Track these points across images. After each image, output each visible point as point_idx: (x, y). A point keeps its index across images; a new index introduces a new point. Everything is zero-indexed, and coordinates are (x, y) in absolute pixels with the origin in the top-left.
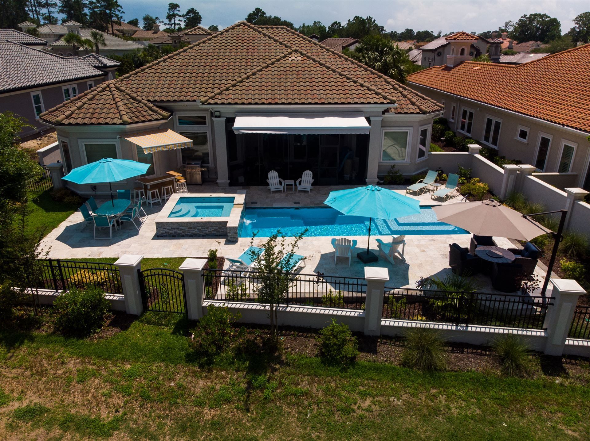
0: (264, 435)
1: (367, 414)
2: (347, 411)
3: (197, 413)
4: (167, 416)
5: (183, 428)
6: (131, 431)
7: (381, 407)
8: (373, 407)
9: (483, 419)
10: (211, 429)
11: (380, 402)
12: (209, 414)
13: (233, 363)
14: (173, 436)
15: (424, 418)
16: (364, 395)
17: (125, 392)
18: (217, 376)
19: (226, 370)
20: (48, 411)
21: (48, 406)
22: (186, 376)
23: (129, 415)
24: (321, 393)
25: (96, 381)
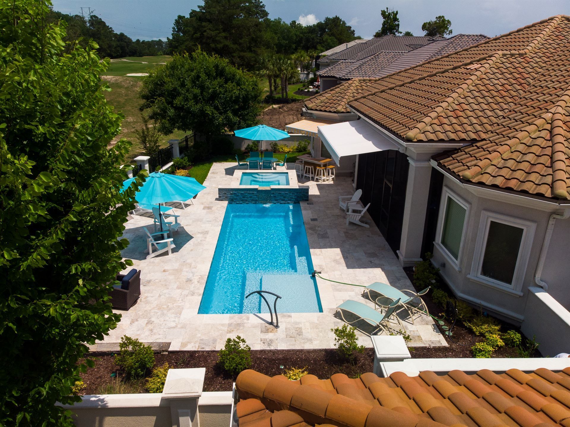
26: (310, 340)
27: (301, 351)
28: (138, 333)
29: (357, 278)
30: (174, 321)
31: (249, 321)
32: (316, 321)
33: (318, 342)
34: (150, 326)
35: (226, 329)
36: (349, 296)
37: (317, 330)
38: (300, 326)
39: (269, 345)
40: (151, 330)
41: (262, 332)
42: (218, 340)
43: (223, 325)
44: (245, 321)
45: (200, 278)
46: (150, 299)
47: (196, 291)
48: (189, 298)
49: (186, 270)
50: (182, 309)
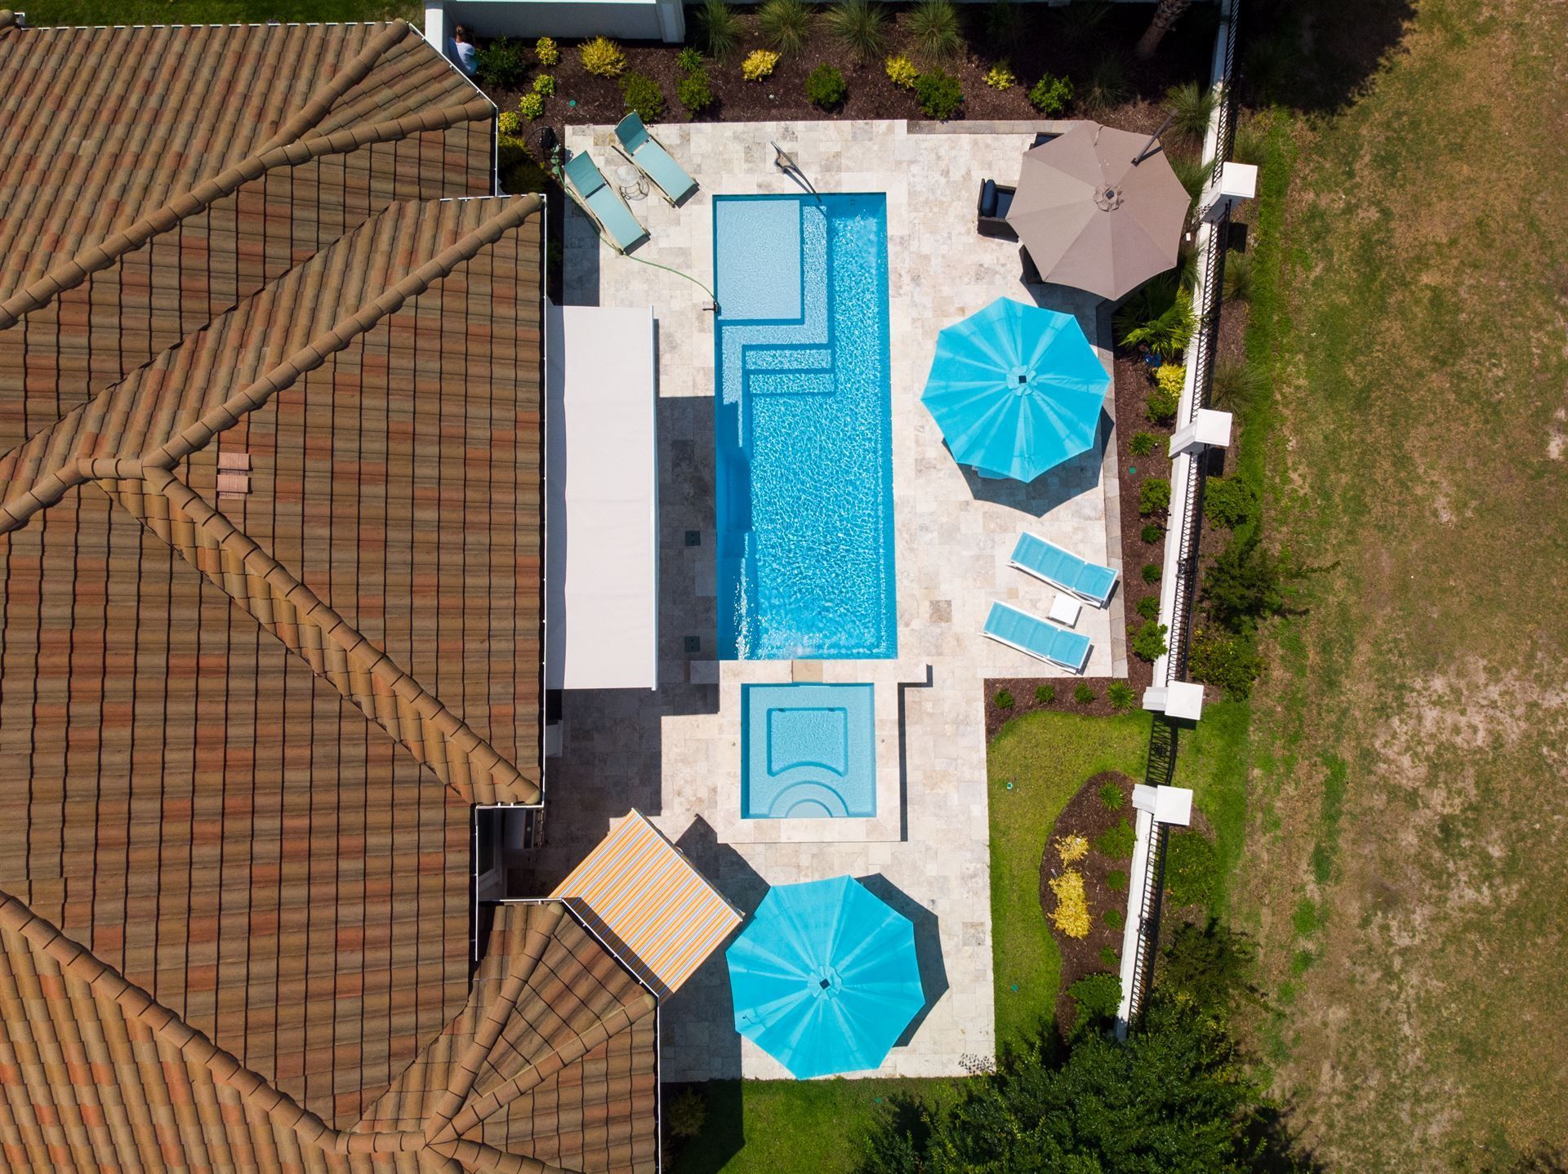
0: (1335, 595)
1: (1309, 480)
2: (1304, 501)
3: (1313, 672)
4: (1318, 705)
5: (1332, 684)
6: (1337, 740)
7: (1300, 463)
8: (1299, 472)
9: (1307, 355)
10: (1331, 653)
11: (1294, 463)
12: (1313, 657)
13: (1246, 637)
14: (1341, 692)
15: (1312, 418)
16: (1287, 481)
17: (1289, 764)
18: (1266, 656)
19: (1256, 644)
20: (1318, 846)
21: (1311, 848)
22: (1267, 695)
23: (1318, 749)
24: (1284, 529)
25: (1279, 804)
26: (736, 138)
27: (749, 120)
28: (953, 153)
29: (646, 287)
30: (914, 176)
31: (814, 176)
32: (725, 176)
33: (725, 135)
34: (942, 165)
35: (844, 161)
36: (668, 236)
37: (725, 156)
38: (746, 166)
39: (787, 129)
40: (939, 158)
41: (796, 155)
42: (850, 138)
43: (848, 169)
44: (819, 177)
45: (901, 287)
46: (963, 229)
47: (898, 249)
48: (906, 232)
49: (928, 314)
50: (909, 205)
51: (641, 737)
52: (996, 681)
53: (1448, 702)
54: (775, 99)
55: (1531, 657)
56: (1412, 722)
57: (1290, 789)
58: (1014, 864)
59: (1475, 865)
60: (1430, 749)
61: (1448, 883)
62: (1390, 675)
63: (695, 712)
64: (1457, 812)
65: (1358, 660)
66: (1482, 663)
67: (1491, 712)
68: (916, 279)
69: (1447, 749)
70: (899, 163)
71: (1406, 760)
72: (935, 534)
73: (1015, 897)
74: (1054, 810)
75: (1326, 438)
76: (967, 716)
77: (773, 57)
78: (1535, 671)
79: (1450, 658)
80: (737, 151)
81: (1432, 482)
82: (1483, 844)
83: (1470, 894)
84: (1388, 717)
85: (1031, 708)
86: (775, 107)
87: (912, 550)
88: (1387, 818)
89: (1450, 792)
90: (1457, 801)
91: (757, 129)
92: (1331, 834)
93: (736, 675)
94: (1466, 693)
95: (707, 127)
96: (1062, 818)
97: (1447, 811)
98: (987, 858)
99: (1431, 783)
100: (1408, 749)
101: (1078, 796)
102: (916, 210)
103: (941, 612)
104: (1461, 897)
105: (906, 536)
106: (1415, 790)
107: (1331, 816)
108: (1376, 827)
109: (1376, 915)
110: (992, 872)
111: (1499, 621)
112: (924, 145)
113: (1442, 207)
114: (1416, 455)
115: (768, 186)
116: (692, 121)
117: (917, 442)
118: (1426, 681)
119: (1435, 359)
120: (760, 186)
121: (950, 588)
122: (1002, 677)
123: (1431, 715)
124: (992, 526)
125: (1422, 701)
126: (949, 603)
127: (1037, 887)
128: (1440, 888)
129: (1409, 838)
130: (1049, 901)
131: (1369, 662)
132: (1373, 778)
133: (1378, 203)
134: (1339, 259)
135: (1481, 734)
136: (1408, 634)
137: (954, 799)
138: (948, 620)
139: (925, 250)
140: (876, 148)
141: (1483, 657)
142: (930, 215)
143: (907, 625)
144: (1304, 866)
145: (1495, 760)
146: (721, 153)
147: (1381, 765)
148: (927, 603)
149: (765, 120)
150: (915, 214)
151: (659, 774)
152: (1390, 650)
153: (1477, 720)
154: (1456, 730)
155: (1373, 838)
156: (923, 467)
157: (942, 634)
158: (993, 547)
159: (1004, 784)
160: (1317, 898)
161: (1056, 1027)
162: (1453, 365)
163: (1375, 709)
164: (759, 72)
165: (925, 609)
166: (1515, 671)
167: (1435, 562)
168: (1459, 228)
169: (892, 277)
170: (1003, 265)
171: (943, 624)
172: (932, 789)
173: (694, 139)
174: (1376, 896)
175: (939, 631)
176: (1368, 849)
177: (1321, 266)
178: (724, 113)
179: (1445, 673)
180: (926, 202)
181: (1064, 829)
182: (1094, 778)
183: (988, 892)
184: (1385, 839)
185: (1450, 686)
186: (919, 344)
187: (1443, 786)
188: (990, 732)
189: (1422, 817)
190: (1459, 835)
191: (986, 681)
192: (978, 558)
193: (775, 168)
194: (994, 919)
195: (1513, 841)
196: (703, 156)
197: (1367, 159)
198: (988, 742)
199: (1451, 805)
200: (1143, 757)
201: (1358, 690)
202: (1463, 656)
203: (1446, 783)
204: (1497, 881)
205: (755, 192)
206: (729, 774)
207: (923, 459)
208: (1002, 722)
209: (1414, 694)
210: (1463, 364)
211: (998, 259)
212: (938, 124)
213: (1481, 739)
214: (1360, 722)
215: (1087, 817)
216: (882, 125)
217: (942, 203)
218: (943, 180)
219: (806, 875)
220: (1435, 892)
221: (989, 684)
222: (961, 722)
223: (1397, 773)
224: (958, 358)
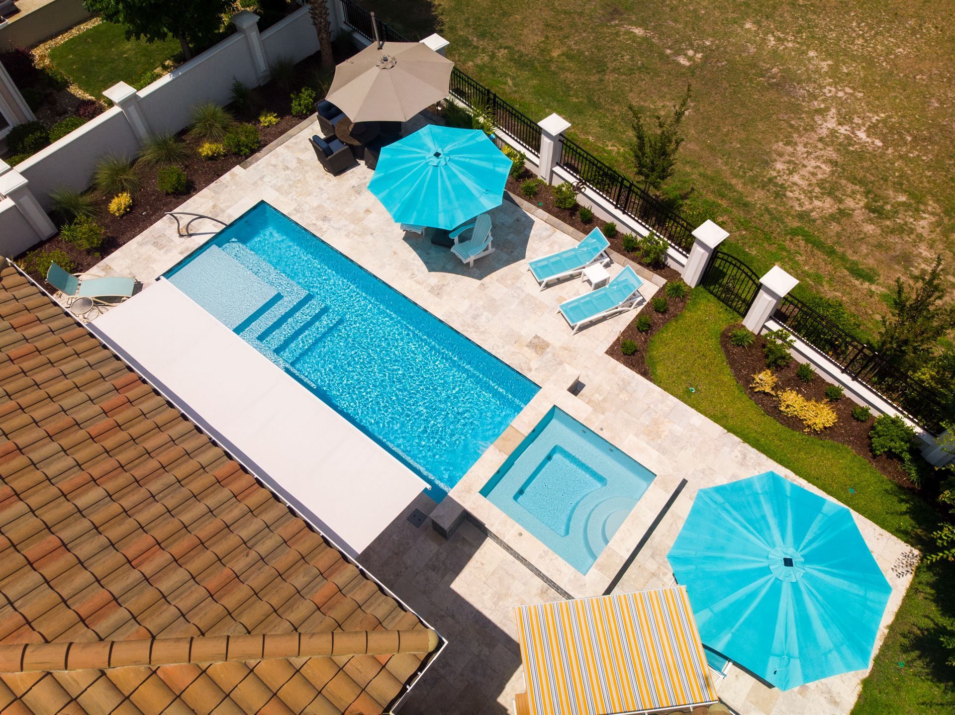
1: (617, 145)
3: (732, 207)
4: (754, 217)
5: (746, 205)
6: (783, 223)
7: (605, 142)
8: (609, 145)
9: (549, 108)
10: (726, 195)
11: (602, 144)
12: (724, 203)
14: (754, 204)
15: (585, 125)
16: (610, 152)
17: (783, 249)
20: (847, 269)
21: (846, 273)
23: (783, 233)
26: (141, 244)
27: (141, 232)
30: (270, 182)
32: (154, 266)
33: (133, 248)
34: (280, 167)
35: (222, 206)
37: (144, 257)
38: (162, 251)
40: (275, 166)
42: (213, 195)
43: (229, 207)
44: (215, 223)
45: (321, 229)
46: (325, 181)
47: (299, 215)
48: (294, 205)
49: (352, 227)
50: (282, 194)
51: (453, 616)
52: (612, 347)
53: (793, 168)
54: (148, 213)
55: (792, 126)
56: (795, 188)
57: (799, 258)
58: (752, 426)
59: (906, 211)
60: (817, 190)
61: (910, 228)
62: (759, 181)
63: (470, 557)
64: (866, 200)
65: (740, 187)
66: (781, 144)
67: (812, 156)
68: (325, 219)
69: (822, 184)
70: (255, 183)
71: (817, 203)
72: (485, 314)
73: (777, 442)
74: (728, 376)
75: (601, 127)
76: (623, 380)
77: (125, 195)
78: (801, 129)
79: (768, 153)
80: (149, 250)
81: (663, 106)
82: (894, 201)
83: (923, 223)
84: (785, 195)
85: (646, 342)
86: (152, 215)
87: (483, 333)
88: (849, 230)
89: (850, 196)
90: (858, 196)
91: (151, 232)
92: (843, 258)
93: (469, 491)
94: (793, 159)
95: (117, 254)
96: (738, 376)
97: (862, 204)
98: (737, 439)
99: (840, 201)
100: (810, 198)
101: (728, 358)
102: (288, 194)
103: (539, 346)
104: (923, 228)
105: (472, 329)
106: (839, 209)
107: (831, 252)
108: (852, 238)
109: (912, 271)
110: (749, 443)
111: (761, 126)
112: (260, 167)
113: (525, 31)
114: (642, 103)
115: (187, 249)
116: (103, 258)
117: (419, 283)
118: (774, 170)
119: (599, 72)
120: (181, 253)
121: (528, 329)
122: (611, 343)
123: (796, 178)
124: (509, 282)
125: (785, 177)
126: (536, 337)
127: (778, 424)
128: (912, 233)
129: (869, 228)
130: (795, 423)
131: (744, 184)
132: (819, 222)
133: (501, 47)
134: (513, 73)
135: (823, 166)
136: (740, 161)
137: (678, 429)
138: (548, 345)
139: (315, 204)
140: (234, 187)
141: (777, 142)
142: (299, 189)
143: (530, 370)
144: (857, 283)
145: (844, 169)
146: (138, 258)
147: (812, 214)
148: (526, 349)
149: (152, 225)
150: (291, 195)
151: (495, 627)
152: (745, 173)
153: (813, 163)
154: (814, 174)
155: (858, 243)
156: (437, 291)
157: (554, 355)
158: (522, 291)
159: (688, 392)
160: (883, 290)
161: (900, 487)
162: (608, 68)
163: (775, 198)
164: (123, 207)
165: (529, 353)
166: (795, 135)
167: (707, 129)
168: (542, 32)
169: (311, 229)
170: (365, 178)
171: (548, 350)
172: (660, 437)
173: (113, 265)
174: (899, 263)
175: (550, 355)
176: (864, 249)
177: (509, 80)
178: (120, 241)
179: (776, 161)
180: (290, 186)
181: (746, 382)
182: (721, 342)
183: (763, 457)
184: (863, 238)
185: (785, 162)
186: (363, 242)
187: (843, 197)
188: (645, 374)
189: (859, 215)
190: (882, 207)
191: (607, 352)
192: (522, 302)
193: (183, 239)
194: (787, 467)
195: (899, 187)
196: (129, 268)
197: (475, 39)
198: (651, 380)
199: (860, 200)
200: (726, 310)
201: (758, 197)
202: (770, 148)
203: (843, 195)
204: (922, 207)
205: (182, 257)
206: (541, 557)
207: (432, 288)
208: (643, 363)
209: (778, 178)
210: (611, 66)
211: (359, 178)
212: (258, 154)
213: (827, 168)
214: (779, 208)
215: (747, 363)
216: (227, 177)
217: (299, 181)
218: (288, 172)
219: (665, 574)
220: (913, 236)
221: (611, 352)
222: (624, 386)
223: (822, 211)
224: (392, 188)
